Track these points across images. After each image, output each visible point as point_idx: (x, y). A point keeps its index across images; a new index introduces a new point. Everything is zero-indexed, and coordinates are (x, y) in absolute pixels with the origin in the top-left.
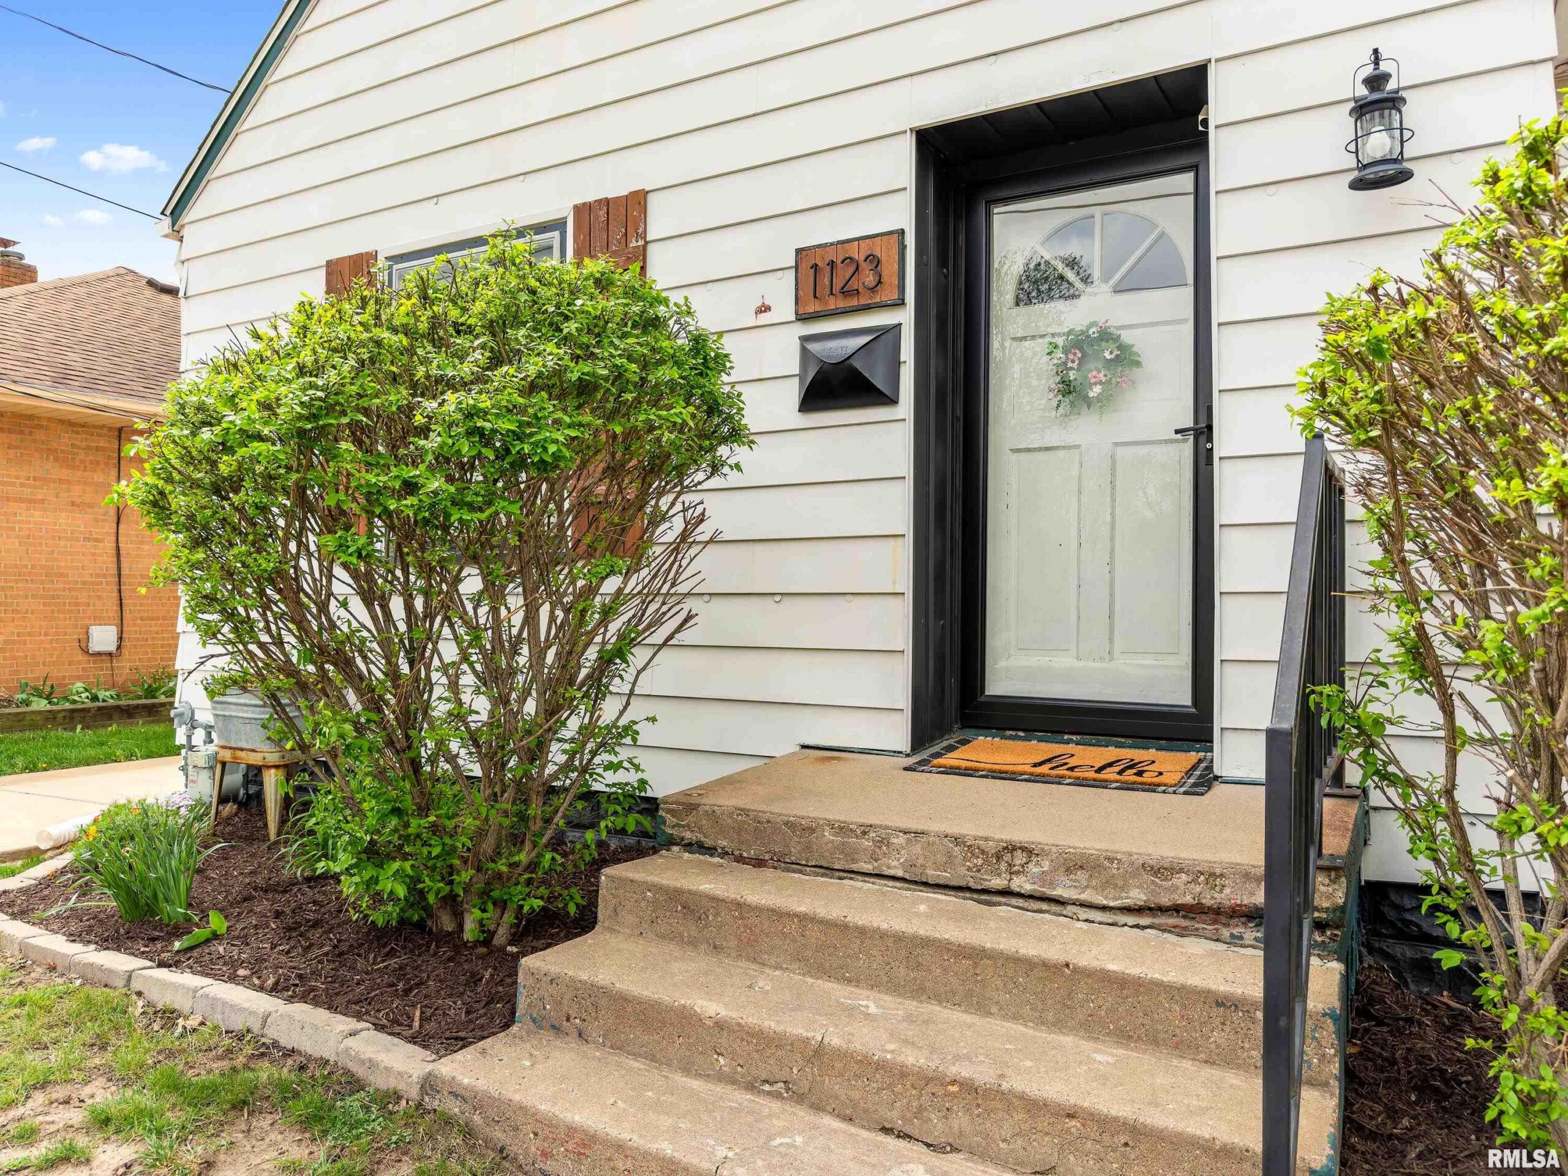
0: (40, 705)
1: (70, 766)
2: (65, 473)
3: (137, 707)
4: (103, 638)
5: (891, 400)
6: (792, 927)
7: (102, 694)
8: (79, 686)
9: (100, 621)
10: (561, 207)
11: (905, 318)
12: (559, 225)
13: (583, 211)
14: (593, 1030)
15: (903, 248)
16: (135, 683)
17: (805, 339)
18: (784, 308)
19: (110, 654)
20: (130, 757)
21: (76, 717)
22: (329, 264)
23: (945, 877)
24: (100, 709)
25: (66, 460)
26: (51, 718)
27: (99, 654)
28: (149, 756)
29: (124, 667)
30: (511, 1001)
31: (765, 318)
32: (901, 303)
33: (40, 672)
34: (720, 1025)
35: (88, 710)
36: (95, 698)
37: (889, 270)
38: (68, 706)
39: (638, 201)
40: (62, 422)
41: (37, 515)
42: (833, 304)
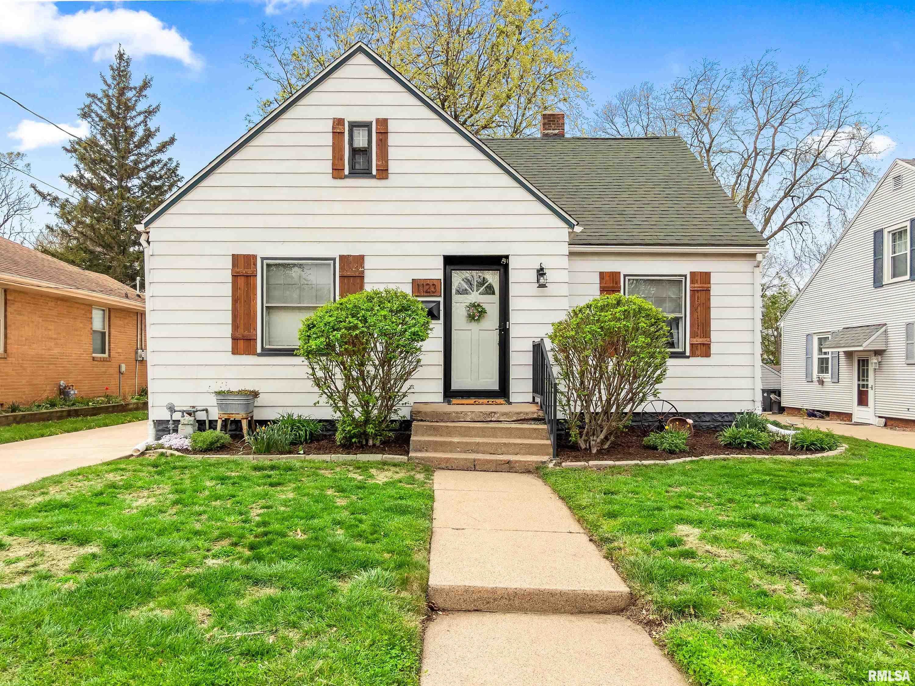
5: (438, 319)
10: (336, 255)
11: (442, 300)
12: (334, 259)
13: (343, 257)
15: (441, 283)
22: (233, 255)
32: (440, 296)
37: (438, 288)
39: (361, 258)
42: (421, 293)
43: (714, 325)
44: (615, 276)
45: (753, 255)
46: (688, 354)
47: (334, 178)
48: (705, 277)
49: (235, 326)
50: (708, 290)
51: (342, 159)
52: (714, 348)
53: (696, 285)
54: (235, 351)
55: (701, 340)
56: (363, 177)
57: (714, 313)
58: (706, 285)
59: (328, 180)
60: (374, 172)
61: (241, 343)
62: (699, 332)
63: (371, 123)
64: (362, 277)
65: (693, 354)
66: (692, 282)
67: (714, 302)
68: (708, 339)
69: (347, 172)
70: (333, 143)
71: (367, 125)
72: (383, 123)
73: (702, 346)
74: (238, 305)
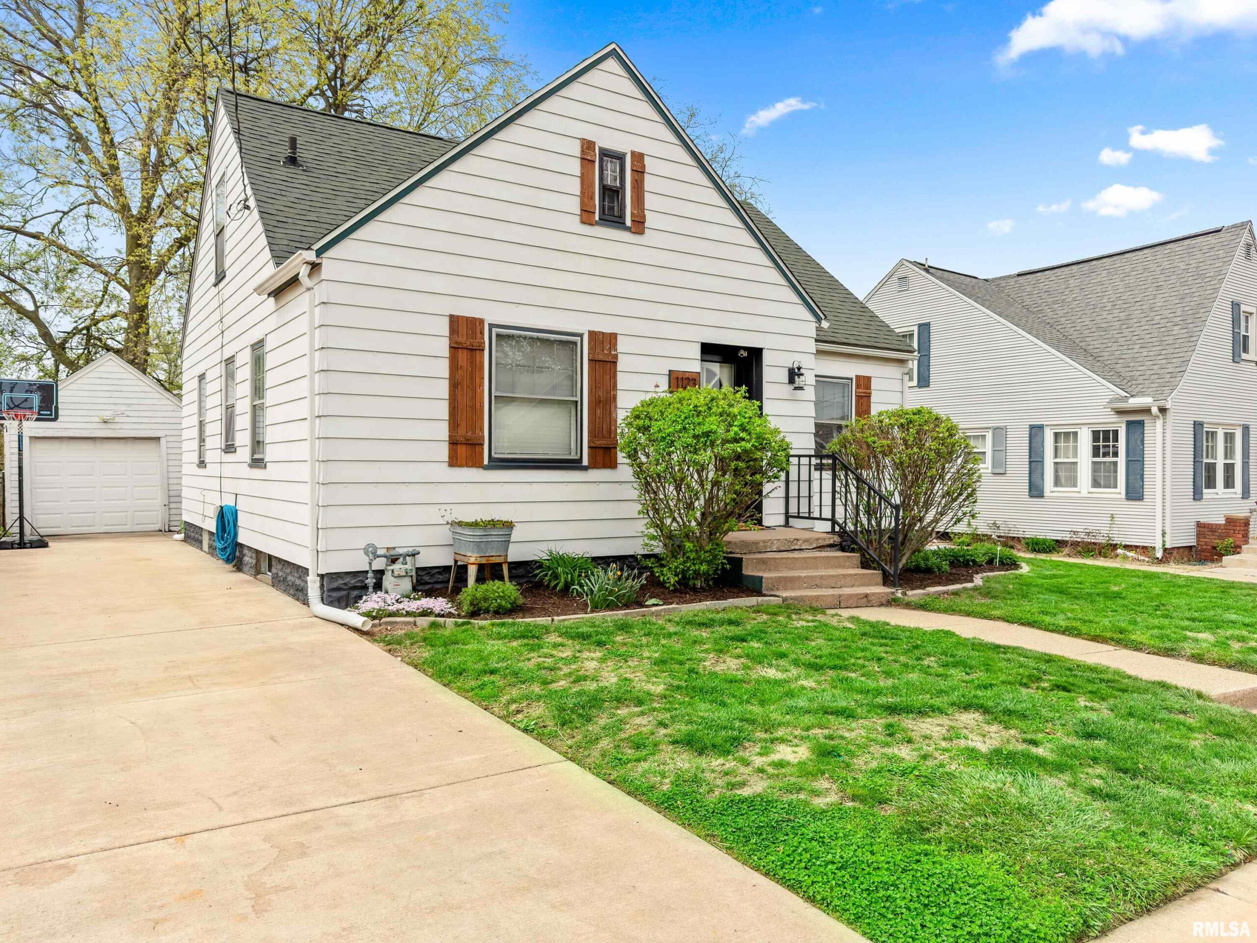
12: (579, 335)
13: (592, 334)
18: (664, 389)
22: (451, 315)
31: (658, 389)
39: (615, 337)
47: (583, 222)
48: (868, 382)
49: (454, 422)
50: (869, 397)
51: (592, 198)
53: (860, 390)
54: (454, 461)
56: (615, 227)
58: (868, 391)
59: (574, 223)
60: (628, 223)
61: (462, 450)
63: (624, 155)
64: (615, 364)
66: (858, 386)
69: (597, 217)
70: (582, 174)
71: (620, 157)
72: (638, 157)
74: (458, 392)
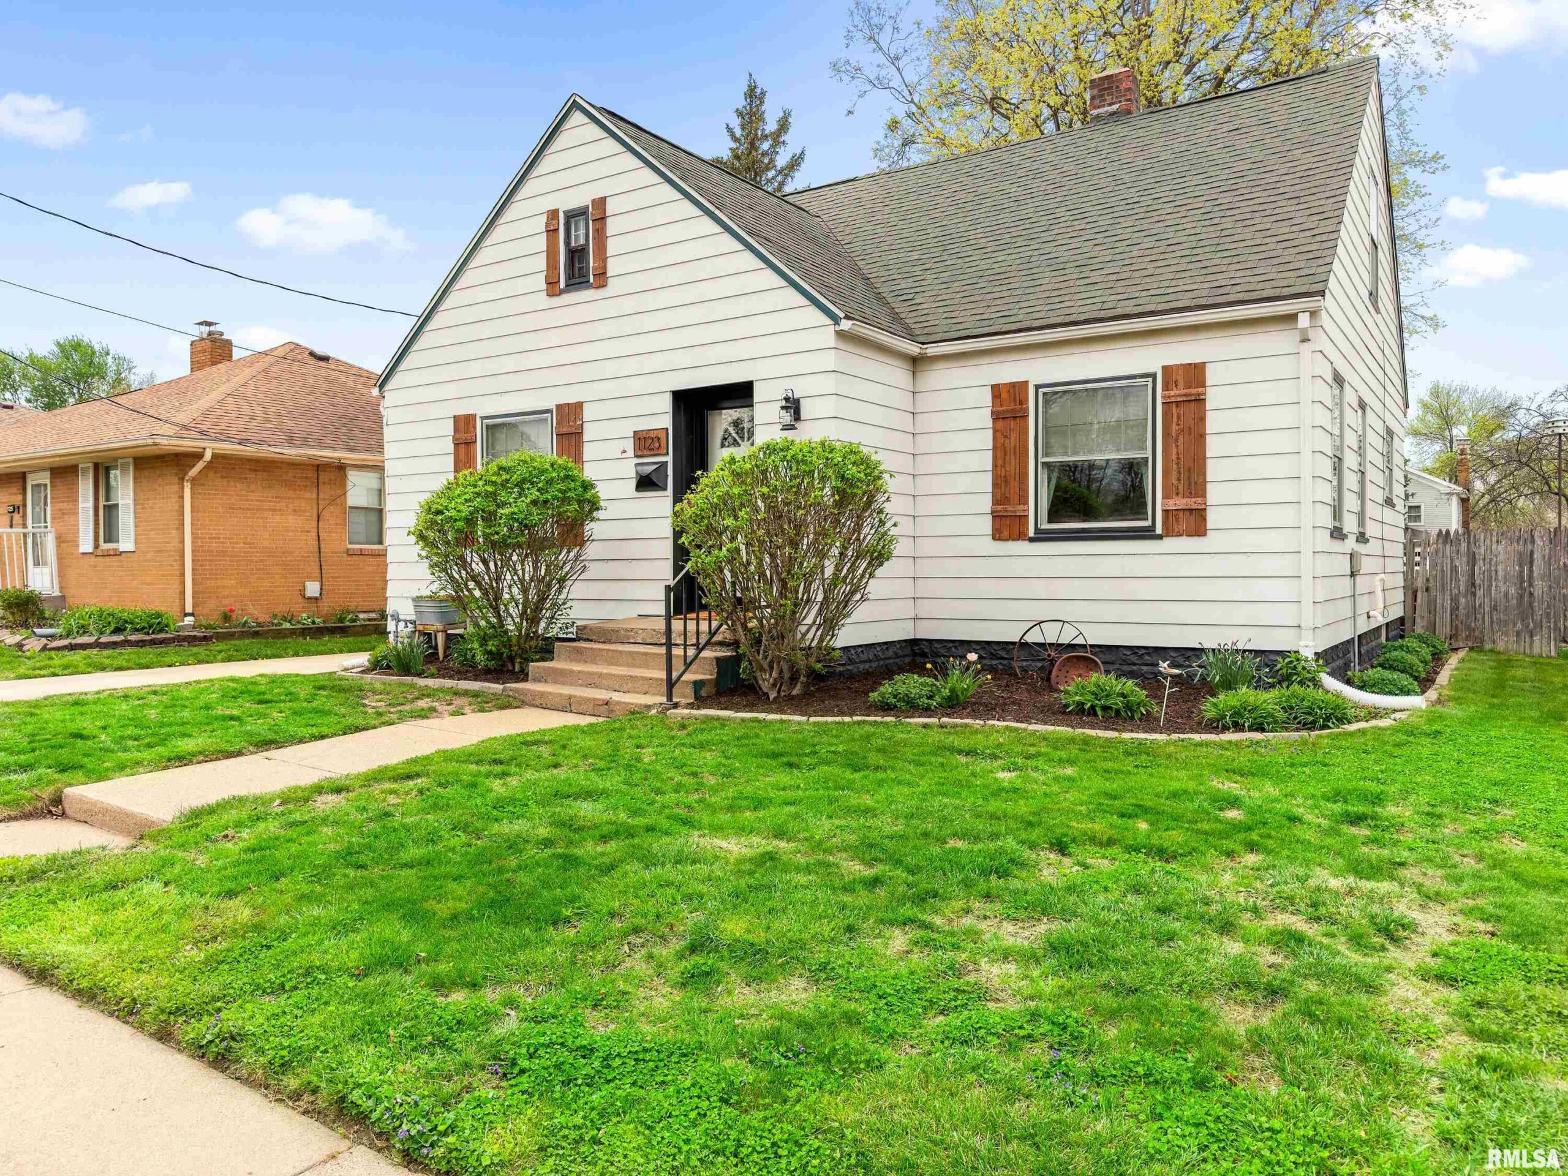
0: (287, 625)
1: (313, 655)
2: (290, 493)
3: (336, 628)
4: (313, 588)
5: (665, 489)
6: (604, 653)
7: (317, 620)
8: (304, 615)
9: (310, 578)
10: (551, 405)
11: (669, 459)
12: (550, 411)
13: (559, 407)
14: (549, 680)
15: (667, 434)
16: (332, 615)
17: (636, 465)
18: (631, 453)
19: (316, 598)
20: (341, 652)
21: (305, 632)
22: (455, 417)
23: (651, 641)
24: (318, 628)
25: (289, 484)
26: (293, 632)
27: (310, 598)
28: (350, 651)
29: (325, 606)
30: (527, 675)
31: (624, 455)
32: (667, 454)
33: (286, 609)
34: (579, 672)
35: (311, 629)
36: (313, 622)
37: (663, 442)
38: (300, 626)
39: (579, 406)
40: (288, 464)
41: (278, 519)
42: (646, 452)
43: (1214, 470)
44: (1017, 390)
45: (1292, 318)
46: (1159, 530)
47: (548, 295)
48: (1195, 373)
50: (1200, 401)
51: (557, 267)
52: (1213, 518)
53: (1172, 393)
55: (1184, 501)
56: (580, 289)
57: (1213, 446)
58: (1193, 391)
59: (543, 300)
60: (591, 279)
62: (1181, 487)
63: (588, 208)
64: (580, 434)
65: (1169, 532)
66: (1166, 387)
67: (1213, 422)
68: (1199, 500)
69: (562, 284)
70: (547, 247)
71: (584, 213)
72: (601, 204)
73: (1187, 513)
